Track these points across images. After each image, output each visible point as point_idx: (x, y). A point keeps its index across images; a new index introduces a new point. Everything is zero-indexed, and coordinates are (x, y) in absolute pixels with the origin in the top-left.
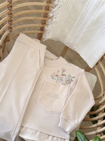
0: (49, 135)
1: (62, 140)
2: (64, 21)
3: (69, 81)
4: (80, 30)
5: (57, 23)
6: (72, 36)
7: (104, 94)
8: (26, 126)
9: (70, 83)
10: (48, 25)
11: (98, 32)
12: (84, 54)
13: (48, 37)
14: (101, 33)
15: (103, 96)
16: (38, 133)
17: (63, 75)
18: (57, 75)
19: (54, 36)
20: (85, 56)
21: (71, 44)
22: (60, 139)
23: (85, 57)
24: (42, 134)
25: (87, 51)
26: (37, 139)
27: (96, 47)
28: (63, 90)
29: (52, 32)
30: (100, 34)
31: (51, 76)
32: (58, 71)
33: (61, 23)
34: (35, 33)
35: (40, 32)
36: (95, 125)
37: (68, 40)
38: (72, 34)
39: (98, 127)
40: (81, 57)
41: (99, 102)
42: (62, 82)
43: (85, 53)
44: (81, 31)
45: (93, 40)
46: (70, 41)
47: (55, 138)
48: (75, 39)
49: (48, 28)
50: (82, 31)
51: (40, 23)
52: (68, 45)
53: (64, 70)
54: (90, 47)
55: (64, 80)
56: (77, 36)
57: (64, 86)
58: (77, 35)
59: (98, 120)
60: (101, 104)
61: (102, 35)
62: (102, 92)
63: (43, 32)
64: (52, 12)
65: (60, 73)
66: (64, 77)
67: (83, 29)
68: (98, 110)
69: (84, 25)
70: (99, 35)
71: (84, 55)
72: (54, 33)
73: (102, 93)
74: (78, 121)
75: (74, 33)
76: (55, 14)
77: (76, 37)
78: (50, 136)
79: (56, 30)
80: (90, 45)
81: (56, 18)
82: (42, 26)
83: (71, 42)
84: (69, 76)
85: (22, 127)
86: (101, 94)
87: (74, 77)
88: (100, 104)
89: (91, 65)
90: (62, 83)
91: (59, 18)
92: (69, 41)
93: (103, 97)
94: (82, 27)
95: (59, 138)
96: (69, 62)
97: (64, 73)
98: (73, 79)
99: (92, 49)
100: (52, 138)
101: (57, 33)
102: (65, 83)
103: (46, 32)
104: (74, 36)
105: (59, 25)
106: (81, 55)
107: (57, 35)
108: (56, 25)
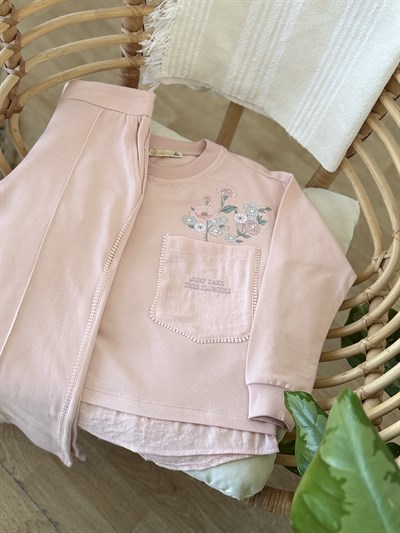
4: (273, 35)
5: (181, 20)
6: (246, 63)
7: (384, 260)
10: (153, 29)
11: (335, 33)
12: (298, 123)
14: (348, 35)
15: (381, 266)
19: (183, 69)
20: (304, 130)
21: (249, 93)
23: (305, 133)
25: (308, 110)
27: (337, 90)
29: (172, 56)
30: (345, 40)
33: (196, 17)
35: (126, 61)
36: (356, 371)
37: (236, 79)
38: (245, 55)
39: (366, 375)
40: (291, 134)
41: (369, 291)
43: (303, 120)
44: (275, 38)
45: (325, 65)
46: (243, 80)
48: (258, 70)
49: (154, 44)
50: (283, 39)
51: (123, 30)
52: (239, 97)
54: (318, 92)
56: (263, 59)
58: (265, 55)
59: (367, 351)
60: (375, 297)
61: (351, 43)
62: (376, 252)
63: (139, 62)
67: (281, 30)
68: (365, 317)
69: (284, 13)
70: (342, 46)
71: (299, 126)
72: (178, 57)
73: (375, 257)
75: (250, 49)
77: (262, 63)
79: (185, 45)
80: (317, 87)
82: (129, 41)
83: (247, 84)
88: (370, 296)
89: (329, 159)
92: (238, 82)
93: (380, 270)
94: (278, 22)
99: (324, 101)
101: (188, 58)
103: (148, 59)
104: (254, 59)
105: (191, 26)
106: (291, 129)
107: (190, 66)
108: (183, 29)
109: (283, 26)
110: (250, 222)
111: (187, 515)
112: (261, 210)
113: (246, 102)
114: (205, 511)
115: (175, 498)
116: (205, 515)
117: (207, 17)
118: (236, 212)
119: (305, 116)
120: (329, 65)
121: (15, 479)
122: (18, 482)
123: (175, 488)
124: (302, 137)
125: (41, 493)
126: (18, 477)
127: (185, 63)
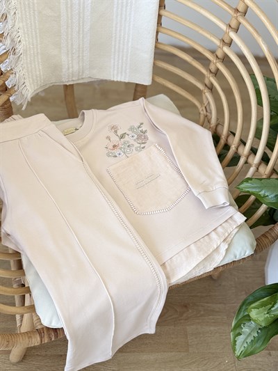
0: (208, 235)
1: (230, 221)
2: (36, 36)
3: (142, 137)
4: (79, 31)
5: (27, 51)
6: (70, 55)
7: (205, 108)
8: (166, 258)
9: (146, 138)
11: (115, 9)
12: (116, 72)
13: (29, 95)
14: (122, 7)
15: (207, 111)
16: (193, 247)
17: (122, 137)
18: (114, 146)
20: (121, 72)
21: (79, 72)
22: (226, 223)
23: (123, 74)
24: (198, 243)
25: (118, 61)
26: (202, 256)
27: (130, 40)
28: (150, 158)
29: (29, 77)
30: (122, 10)
31: (109, 156)
32: (108, 138)
33: (33, 45)
37: (69, 69)
38: (68, 51)
40: (115, 80)
41: (212, 126)
42: (134, 148)
43: (118, 68)
44: (81, 32)
45: (116, 30)
46: (72, 67)
47: (220, 229)
48: (79, 56)
49: (17, 75)
50: (85, 30)
52: (74, 79)
53: (114, 129)
54: (119, 47)
55: (132, 142)
56: (79, 48)
57: (144, 151)
58: (79, 45)
59: (237, 149)
60: (217, 126)
61: (126, 9)
62: (199, 107)
64: (5, 35)
65: (115, 139)
66: (127, 138)
67: (83, 26)
69: (81, 15)
70: (121, 14)
71: (118, 73)
72: (32, 76)
73: (201, 110)
74: (220, 176)
75: (70, 46)
77: (79, 51)
78: (210, 235)
79: (33, 66)
80: (117, 45)
81: (20, 41)
83: (76, 68)
84: (132, 129)
85: (163, 265)
86: (202, 112)
87: (142, 124)
88: (214, 127)
89: (145, 79)
90: (136, 150)
91: (25, 37)
92: (71, 70)
93: (208, 114)
94: (79, 22)
95: (223, 225)
96: (105, 108)
97: (119, 133)
98: (144, 128)
99: (125, 50)
100: (217, 233)
101: (38, 73)
102: (139, 145)
103: (16, 88)
104: (74, 51)
105: (32, 52)
106: (114, 77)
107: (40, 78)
108: (29, 56)
109: (83, 22)
110: (139, 136)
111: (202, 313)
113: (79, 79)
114: (207, 303)
115: (190, 311)
116: (209, 305)
117: (38, 41)
118: (128, 135)
119: (118, 65)
120: (118, 29)
123: (186, 306)
124: (123, 77)
127: (37, 77)
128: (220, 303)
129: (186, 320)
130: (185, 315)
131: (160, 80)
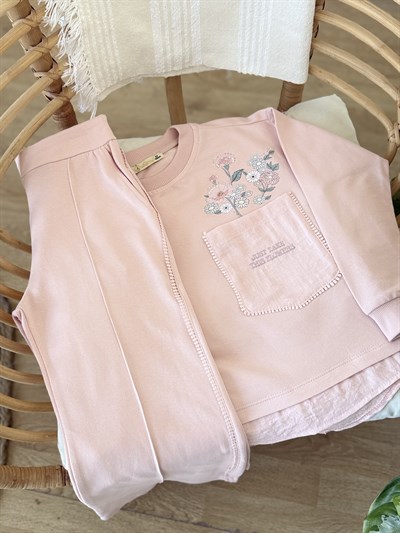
5: (89, 30)
6: (167, 32)
10: (66, 59)
12: (245, 59)
19: (112, 76)
20: (256, 60)
21: (184, 59)
23: (259, 63)
25: (250, 40)
29: (96, 70)
33: (101, 19)
34: (46, 119)
35: (57, 102)
37: (165, 53)
38: (163, 26)
40: (245, 73)
43: (250, 53)
46: (172, 50)
48: (183, 33)
49: (75, 68)
51: (36, 75)
52: (175, 68)
54: (251, 19)
56: (182, 19)
58: (183, 14)
63: (69, 95)
64: (48, 8)
71: (249, 60)
72: (102, 67)
73: (390, 134)
75: (166, 17)
76: (63, 8)
77: (182, 24)
79: (103, 52)
81: (75, 16)
82: (51, 81)
83: (178, 51)
86: (391, 139)
91: (84, 8)
92: (169, 56)
101: (112, 62)
103: (76, 87)
104: (173, 26)
105: (100, 31)
106: (242, 68)
107: (117, 68)
108: (94, 38)
110: (264, 175)
111: (351, 451)
112: (266, 158)
113: (184, 69)
114: (363, 437)
115: (332, 445)
116: (365, 441)
117: (110, 13)
118: (246, 174)
119: (250, 48)
121: (194, 524)
122: (199, 524)
124: (257, 68)
125: (223, 519)
126: (195, 520)
127: (110, 69)
128: (385, 442)
129: (323, 457)
130: (322, 450)
131: (324, 76)
